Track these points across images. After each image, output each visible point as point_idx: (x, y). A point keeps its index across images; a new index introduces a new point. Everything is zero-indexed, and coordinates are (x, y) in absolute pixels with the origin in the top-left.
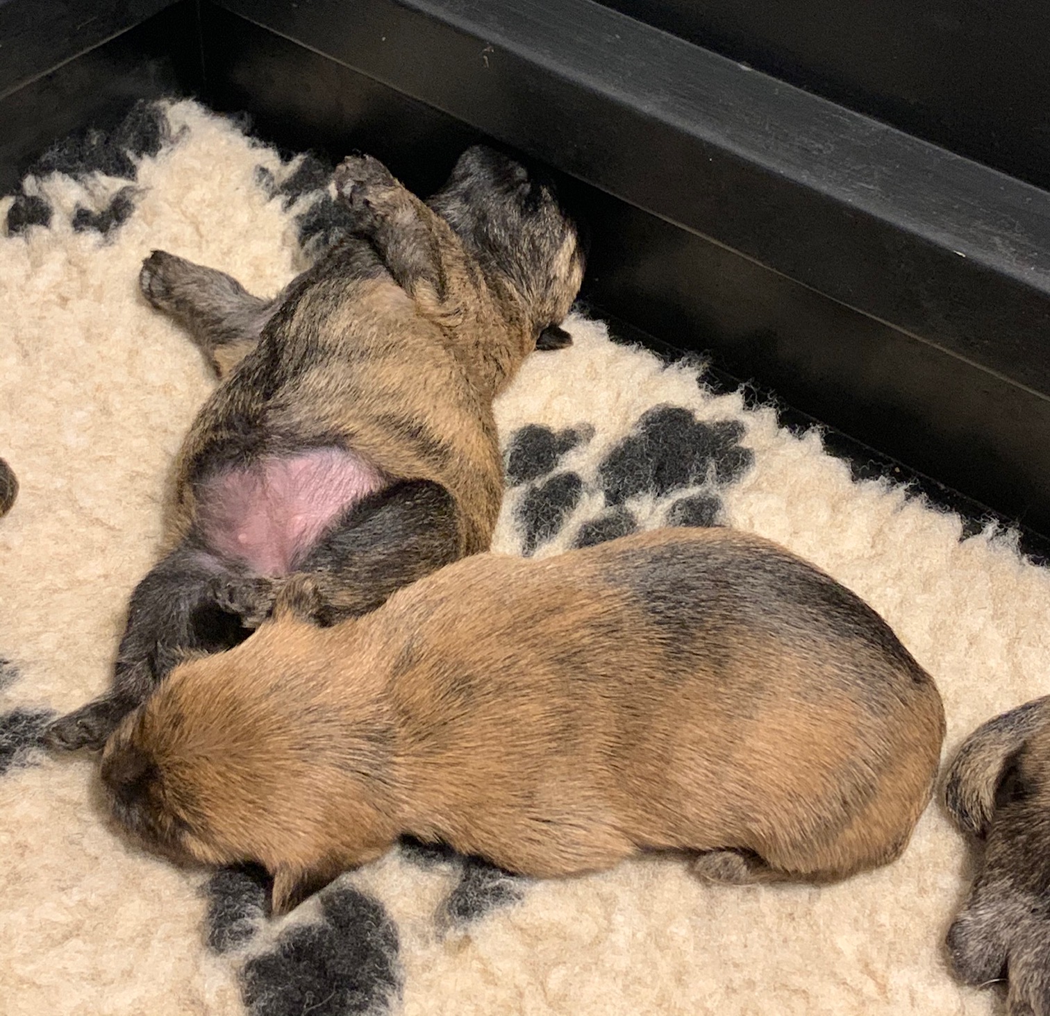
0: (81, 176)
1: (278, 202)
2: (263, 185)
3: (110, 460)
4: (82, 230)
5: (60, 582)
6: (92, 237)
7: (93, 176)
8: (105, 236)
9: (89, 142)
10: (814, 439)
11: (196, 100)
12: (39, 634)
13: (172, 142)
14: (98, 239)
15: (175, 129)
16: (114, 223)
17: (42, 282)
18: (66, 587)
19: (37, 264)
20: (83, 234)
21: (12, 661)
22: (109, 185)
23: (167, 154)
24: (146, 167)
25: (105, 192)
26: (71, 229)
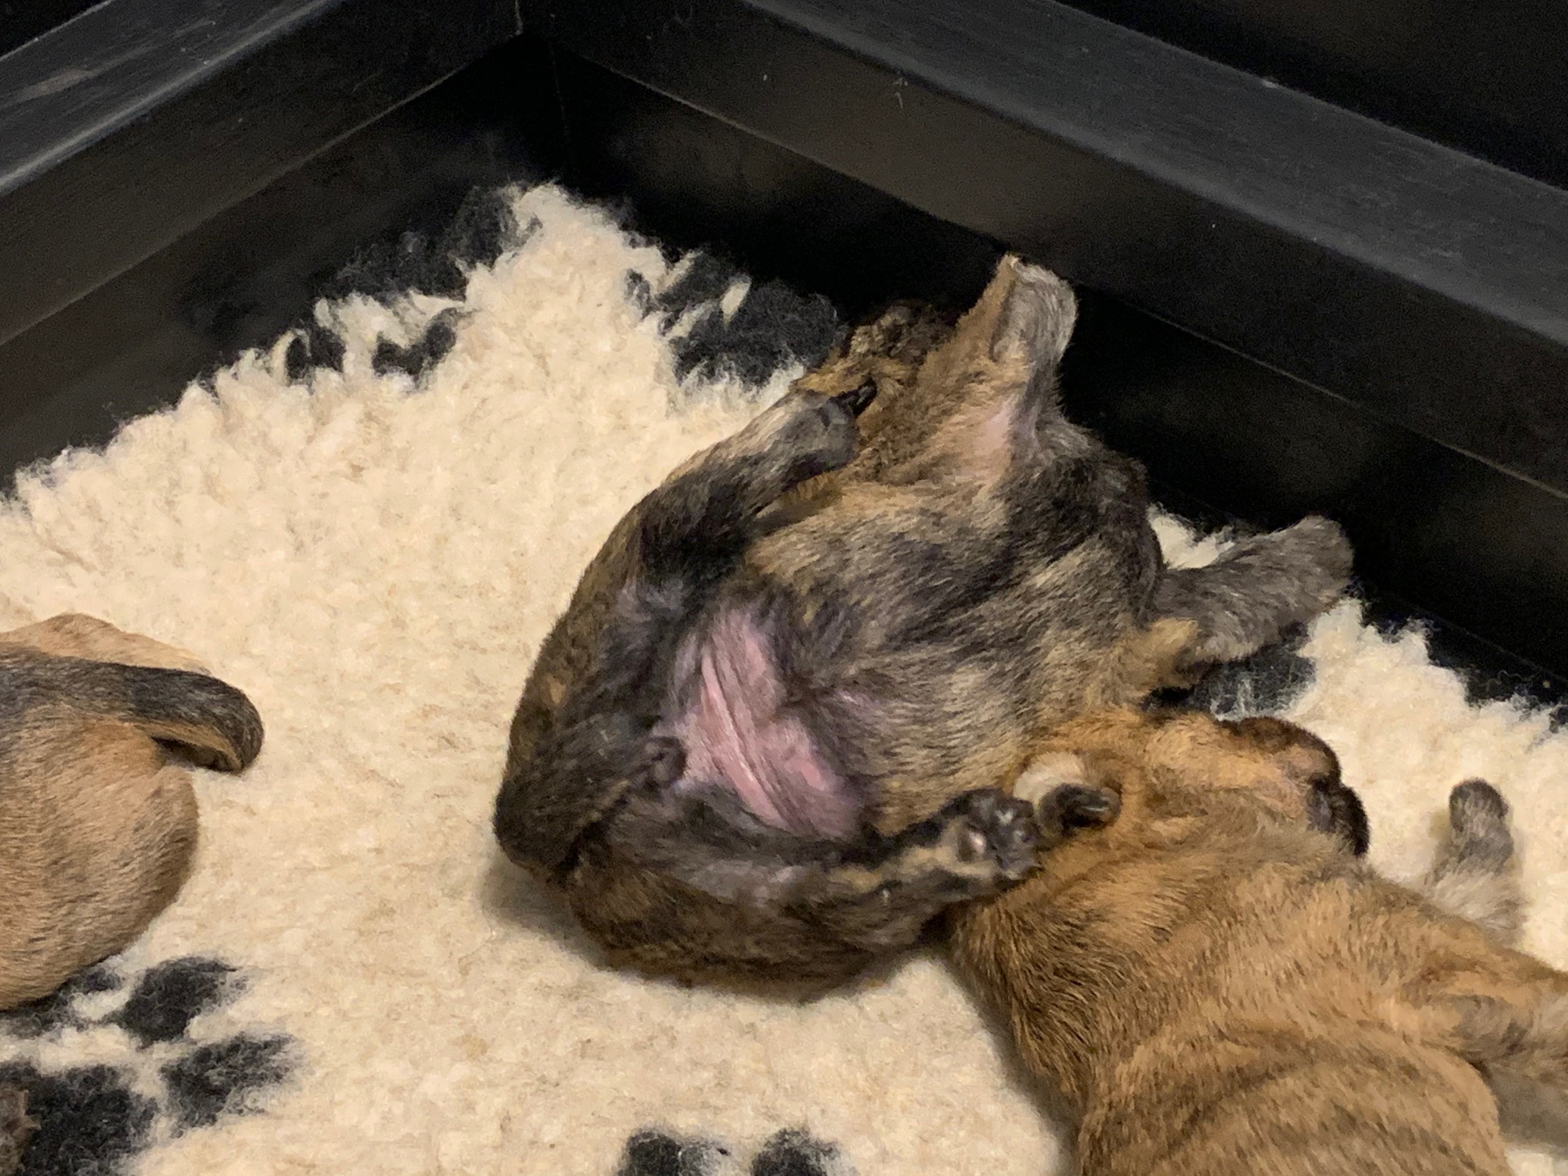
0: (389, 297)
1: (655, 320)
2: (634, 298)
3: (397, 689)
4: (384, 372)
5: (316, 858)
6: (399, 381)
7: (407, 296)
8: (416, 379)
9: (404, 249)
10: (1415, 641)
11: (557, 183)
12: (281, 930)
13: (517, 245)
14: (406, 384)
15: (523, 225)
16: (428, 359)
17: (328, 444)
18: (324, 865)
19: (322, 420)
20: (385, 377)
21: (241, 968)
22: (426, 307)
23: (508, 262)
24: (479, 280)
25: (420, 317)
26: (371, 371)
